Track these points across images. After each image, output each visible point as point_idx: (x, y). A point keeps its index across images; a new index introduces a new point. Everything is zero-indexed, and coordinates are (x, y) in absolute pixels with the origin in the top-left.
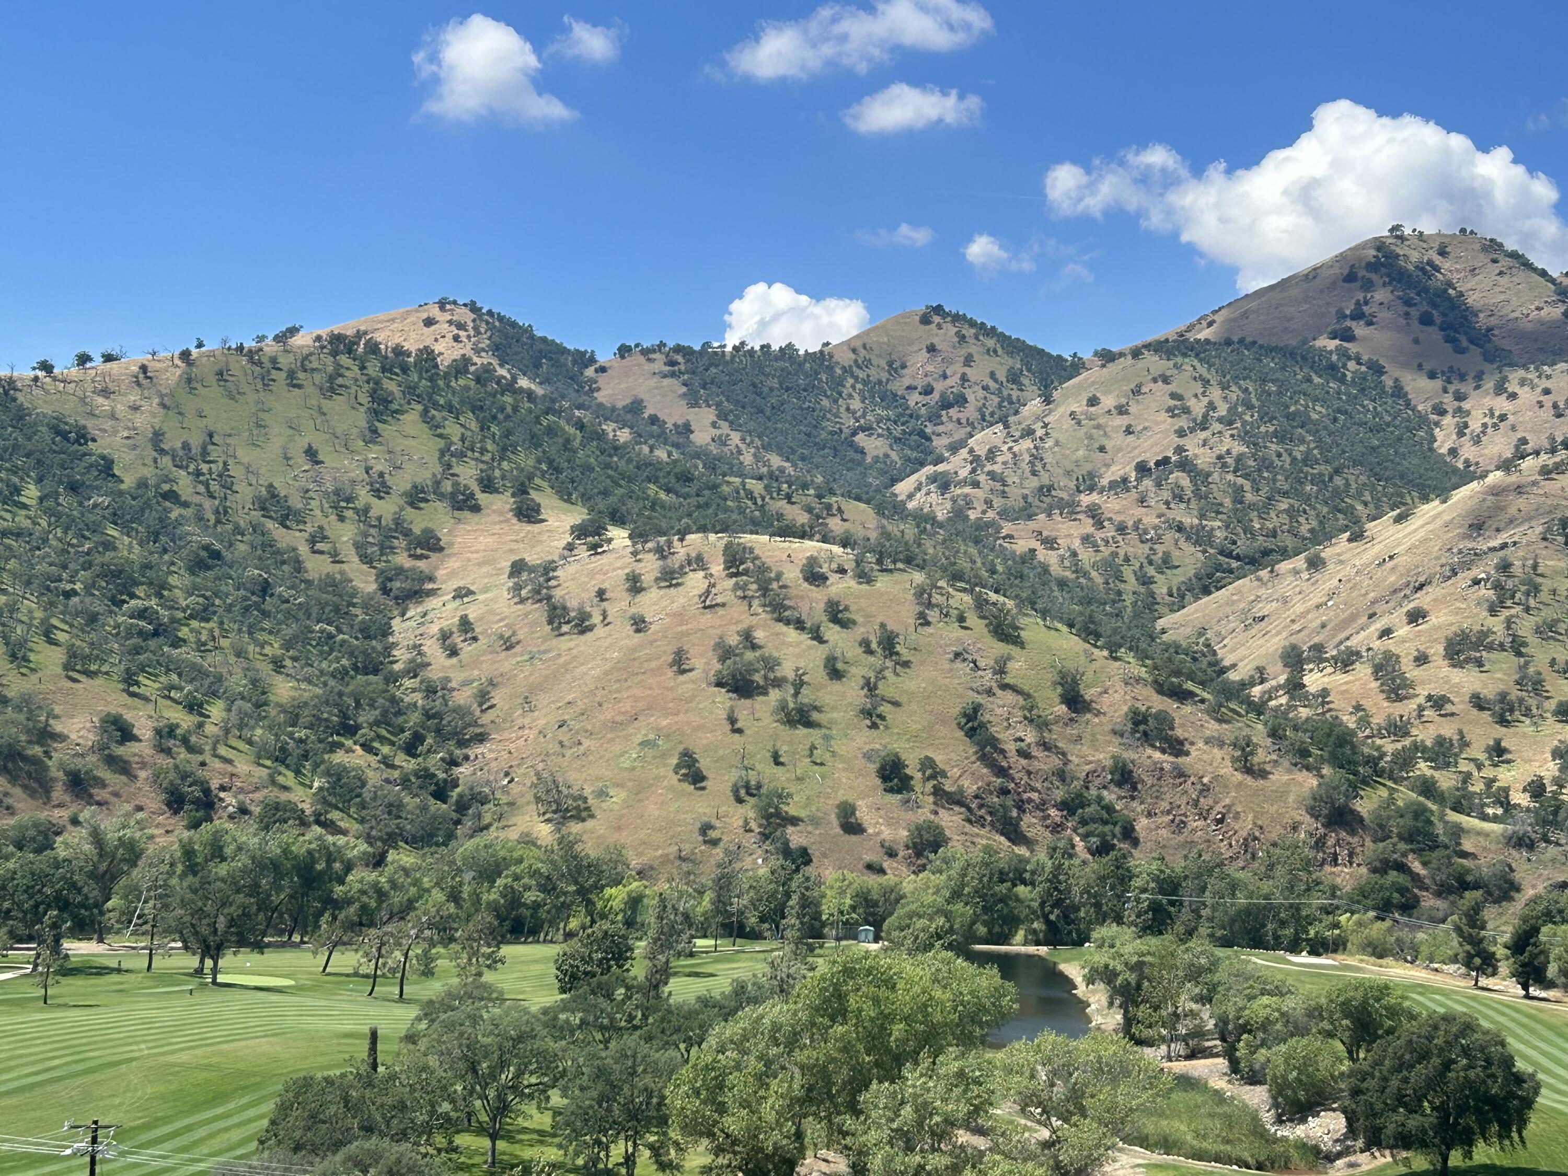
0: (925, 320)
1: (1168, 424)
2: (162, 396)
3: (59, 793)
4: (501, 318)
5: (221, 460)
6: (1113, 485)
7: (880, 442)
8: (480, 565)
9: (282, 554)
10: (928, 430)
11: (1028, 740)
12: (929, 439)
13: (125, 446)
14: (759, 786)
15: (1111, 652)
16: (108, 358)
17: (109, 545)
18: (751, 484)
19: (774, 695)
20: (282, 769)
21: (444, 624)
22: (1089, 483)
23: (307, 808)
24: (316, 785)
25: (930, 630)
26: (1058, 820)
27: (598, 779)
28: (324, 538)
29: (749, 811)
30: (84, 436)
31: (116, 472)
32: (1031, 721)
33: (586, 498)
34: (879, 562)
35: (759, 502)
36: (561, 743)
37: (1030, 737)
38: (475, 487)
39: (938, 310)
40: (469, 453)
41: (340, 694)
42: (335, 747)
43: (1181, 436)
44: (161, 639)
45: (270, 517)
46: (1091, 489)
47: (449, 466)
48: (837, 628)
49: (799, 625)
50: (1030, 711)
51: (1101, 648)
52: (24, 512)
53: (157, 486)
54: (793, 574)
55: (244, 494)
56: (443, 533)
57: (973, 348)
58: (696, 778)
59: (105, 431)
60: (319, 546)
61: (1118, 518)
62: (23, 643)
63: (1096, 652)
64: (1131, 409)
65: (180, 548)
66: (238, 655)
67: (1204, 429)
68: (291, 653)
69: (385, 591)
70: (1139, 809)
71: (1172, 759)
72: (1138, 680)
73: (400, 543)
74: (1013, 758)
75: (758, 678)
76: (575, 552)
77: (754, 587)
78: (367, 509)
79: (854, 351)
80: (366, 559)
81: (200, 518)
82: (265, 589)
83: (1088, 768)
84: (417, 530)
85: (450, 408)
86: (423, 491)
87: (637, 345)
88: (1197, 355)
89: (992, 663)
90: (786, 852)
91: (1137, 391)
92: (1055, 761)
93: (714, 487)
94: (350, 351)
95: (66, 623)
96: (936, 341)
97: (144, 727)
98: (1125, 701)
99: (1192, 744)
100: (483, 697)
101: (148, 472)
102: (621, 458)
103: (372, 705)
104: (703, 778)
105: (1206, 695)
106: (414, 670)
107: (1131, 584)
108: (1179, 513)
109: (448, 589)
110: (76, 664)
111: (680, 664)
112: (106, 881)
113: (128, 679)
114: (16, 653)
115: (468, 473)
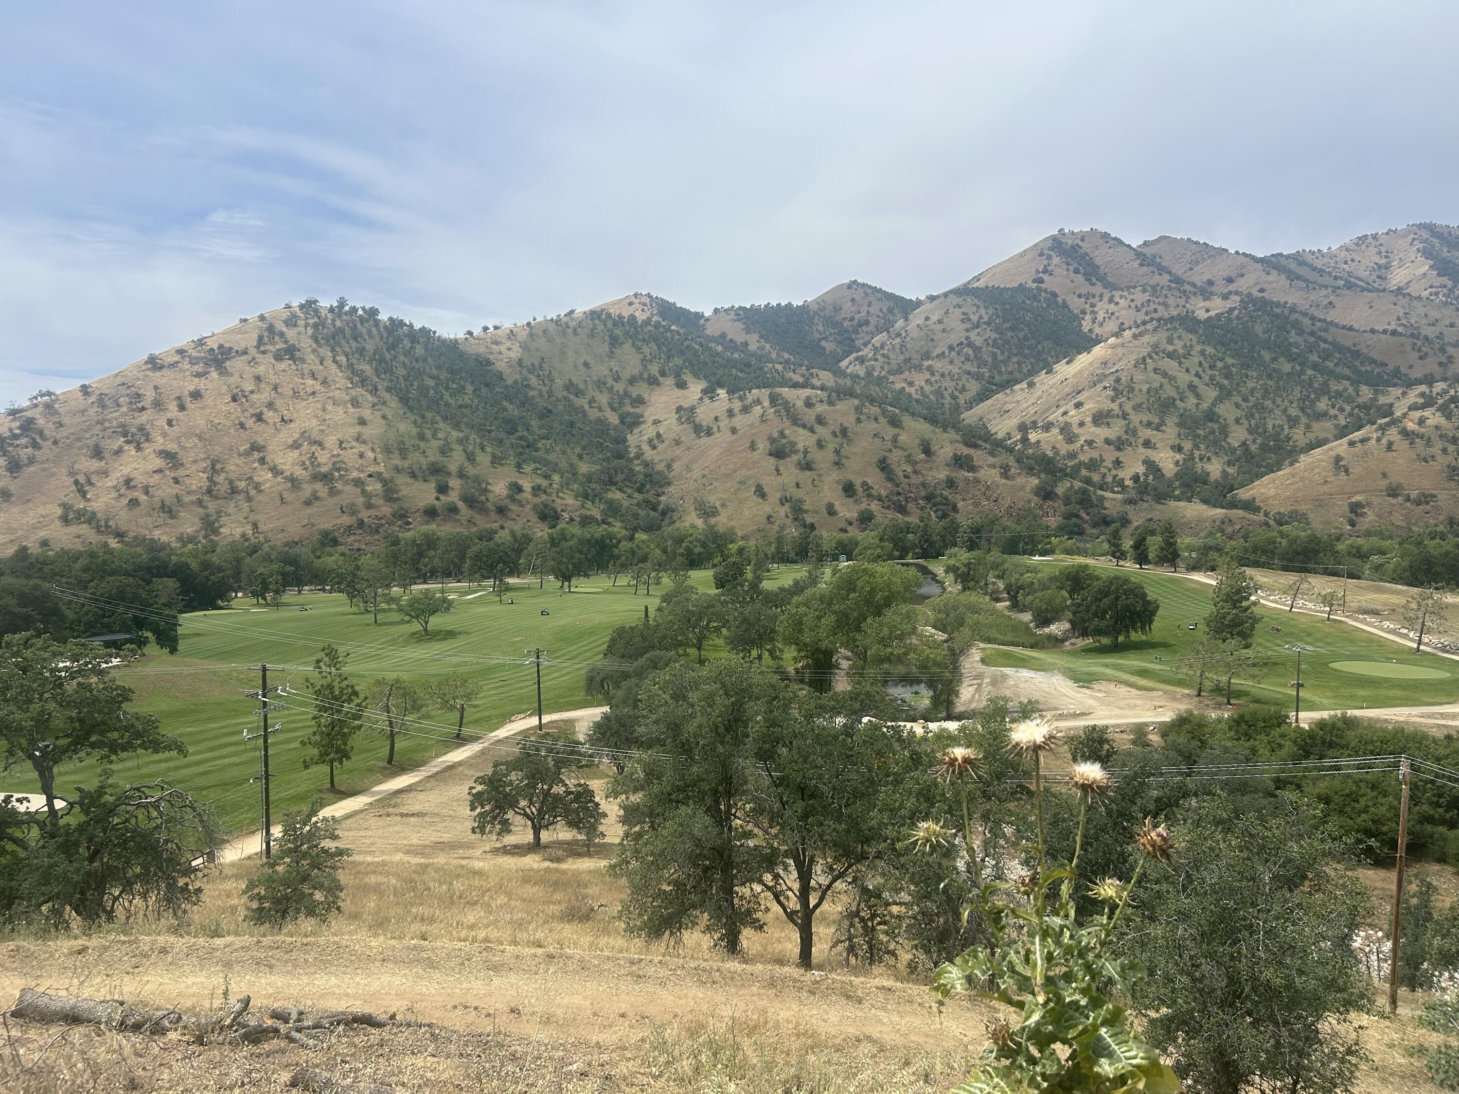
0: (849, 287)
1: (961, 326)
2: (520, 343)
3: (494, 516)
4: (663, 301)
5: (548, 369)
6: (938, 356)
7: (832, 344)
8: (663, 409)
9: (578, 409)
10: (853, 337)
11: (908, 471)
12: (854, 341)
13: (506, 366)
14: (791, 498)
15: (943, 429)
16: (496, 328)
17: (505, 409)
18: (777, 366)
19: (795, 458)
20: (587, 501)
21: (650, 436)
22: (927, 356)
23: (599, 517)
24: (601, 507)
25: (862, 425)
26: (923, 505)
27: (720, 499)
28: (595, 401)
29: (787, 508)
30: (489, 363)
31: (503, 377)
32: (909, 462)
33: (706, 377)
34: (838, 396)
35: (781, 374)
36: (704, 484)
37: (909, 469)
38: (657, 374)
39: (855, 282)
40: (654, 360)
41: (609, 468)
42: (608, 490)
43: (968, 332)
44: (531, 449)
45: (571, 393)
46: (928, 359)
47: (646, 366)
48: (821, 427)
49: (804, 426)
50: (909, 457)
51: (939, 428)
52: (467, 397)
53: (522, 382)
54: (800, 404)
55: (559, 382)
56: (645, 396)
57: (871, 299)
58: (763, 496)
59: (497, 360)
60: (593, 405)
61: (941, 371)
62: (473, 453)
63: (937, 430)
64: (944, 321)
65: (534, 409)
66: (563, 454)
67: (978, 328)
68: (586, 451)
69: (623, 422)
70: (959, 498)
71: (973, 475)
72: (956, 441)
73: (627, 401)
74: (902, 479)
75: (787, 450)
76: (704, 401)
77: (783, 411)
78: (612, 388)
79: (818, 304)
80: (613, 409)
81: (541, 395)
82: (572, 424)
83: (935, 481)
84: (634, 395)
85: (644, 340)
86: (635, 378)
87: (722, 308)
88: (973, 295)
89: (891, 438)
90: (805, 525)
91: (947, 313)
92: (921, 479)
93: (761, 369)
94: (599, 318)
95: (490, 443)
96: (854, 296)
97: (527, 486)
98: (951, 451)
99: (982, 467)
100: (669, 466)
101: (518, 377)
102: (719, 358)
103: (622, 473)
104: (766, 496)
105: (986, 446)
106: (639, 456)
107: (948, 400)
108: (968, 366)
109: (650, 420)
110: (496, 461)
111: (753, 447)
112: (519, 552)
113: (519, 466)
114: (470, 457)
115: (654, 369)
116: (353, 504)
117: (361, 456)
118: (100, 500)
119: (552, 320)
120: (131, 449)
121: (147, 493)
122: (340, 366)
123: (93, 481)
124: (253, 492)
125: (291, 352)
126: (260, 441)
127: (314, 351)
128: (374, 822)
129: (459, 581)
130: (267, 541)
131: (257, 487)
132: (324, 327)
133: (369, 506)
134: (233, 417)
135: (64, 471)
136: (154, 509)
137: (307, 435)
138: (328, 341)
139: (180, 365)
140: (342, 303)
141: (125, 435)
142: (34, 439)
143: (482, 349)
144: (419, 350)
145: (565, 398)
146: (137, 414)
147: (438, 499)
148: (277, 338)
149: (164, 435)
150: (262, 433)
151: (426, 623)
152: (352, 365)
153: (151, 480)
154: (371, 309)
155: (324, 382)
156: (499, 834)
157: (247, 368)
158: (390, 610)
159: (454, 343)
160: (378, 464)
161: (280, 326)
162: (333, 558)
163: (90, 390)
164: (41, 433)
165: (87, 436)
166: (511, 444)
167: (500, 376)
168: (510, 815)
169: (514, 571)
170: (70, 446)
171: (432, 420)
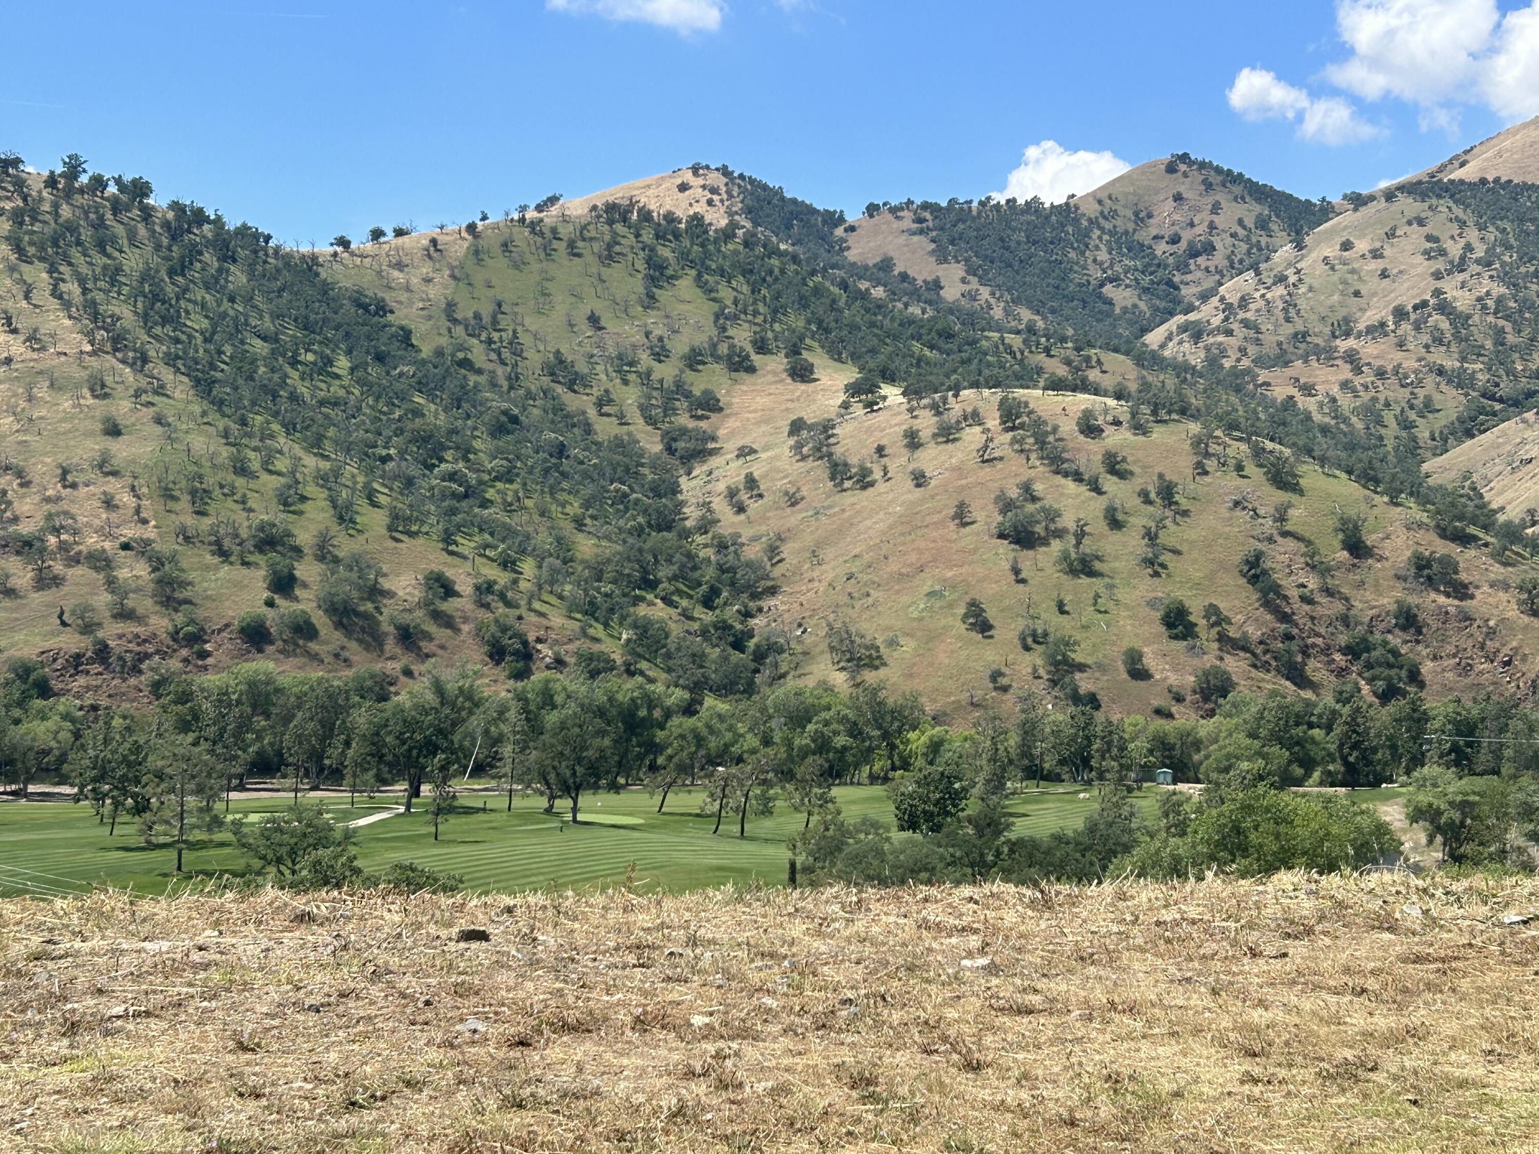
0: (1171, 168)
1: (1423, 267)
2: (452, 268)
3: (391, 646)
4: (752, 181)
5: (510, 329)
6: (1370, 330)
7: (1128, 293)
8: (758, 423)
9: (572, 417)
10: (1176, 279)
11: (1311, 586)
12: (1177, 288)
13: (420, 317)
14: (1046, 634)
15: (1392, 498)
16: (399, 233)
17: (417, 413)
18: (1009, 338)
19: (1056, 546)
20: (593, 622)
21: (731, 481)
22: (1345, 328)
23: (618, 658)
24: (624, 636)
25: (1207, 479)
26: (1343, 664)
27: (889, 628)
28: (610, 401)
29: (1037, 658)
30: (382, 308)
31: (414, 342)
32: (1313, 567)
33: (855, 357)
34: (1154, 413)
35: (1019, 356)
36: (850, 594)
37: (1313, 583)
38: (749, 348)
39: (1184, 158)
40: (743, 316)
41: (640, 550)
42: (639, 599)
43: (1438, 279)
44: (471, 501)
45: (559, 383)
46: (1347, 334)
47: (724, 329)
48: (1115, 479)
49: (1078, 477)
50: (1312, 558)
51: (1381, 494)
52: (337, 382)
53: (453, 355)
54: (1068, 428)
55: (534, 359)
56: (721, 394)
57: (1220, 196)
58: (984, 627)
59: (400, 303)
60: (606, 409)
61: (1377, 363)
62: (349, 506)
63: (1377, 498)
64: (1385, 253)
65: (481, 413)
66: (542, 514)
67: (1462, 271)
68: (591, 511)
69: (670, 450)
70: (1424, 653)
71: (1456, 602)
72: (1420, 525)
73: (682, 405)
74: (1296, 604)
75: (1039, 529)
76: (851, 410)
77: (1031, 440)
78: (649, 374)
79: (1100, 202)
80: (651, 421)
81: (494, 385)
82: (561, 450)
83: (1371, 613)
84: (697, 392)
85: (722, 272)
86: (700, 354)
87: (885, 204)
88: (1452, 197)
89: (1272, 511)
90: (1076, 698)
91: (1391, 235)
92: (1339, 607)
93: (973, 343)
94: (625, 220)
95: (385, 486)
96: (1182, 189)
97: (465, 585)
98: (1408, 547)
99: (1477, 587)
100: (773, 551)
101: (444, 341)
102: (885, 316)
103: (669, 561)
104: (990, 627)
105: (1489, 539)
106: (704, 527)
107: (1392, 430)
108: (1439, 357)
109: (731, 447)
110: (399, 525)
111: (962, 517)
113: (447, 539)
114: (344, 516)
115: (742, 335)
116: (88, 608)
117: (108, 502)
122: (67, 305)
127: (12, 269)
132: (34, 219)
133: (124, 614)
138: (42, 248)
140: (74, 168)
143: (368, 279)
144: (236, 277)
145: (546, 392)
147: (270, 603)
152: (94, 303)
154: (135, 182)
155: (32, 339)
159: (311, 263)
160: (145, 521)
162: (49, 724)
166: (432, 489)
167: (407, 339)
171: (262, 429)
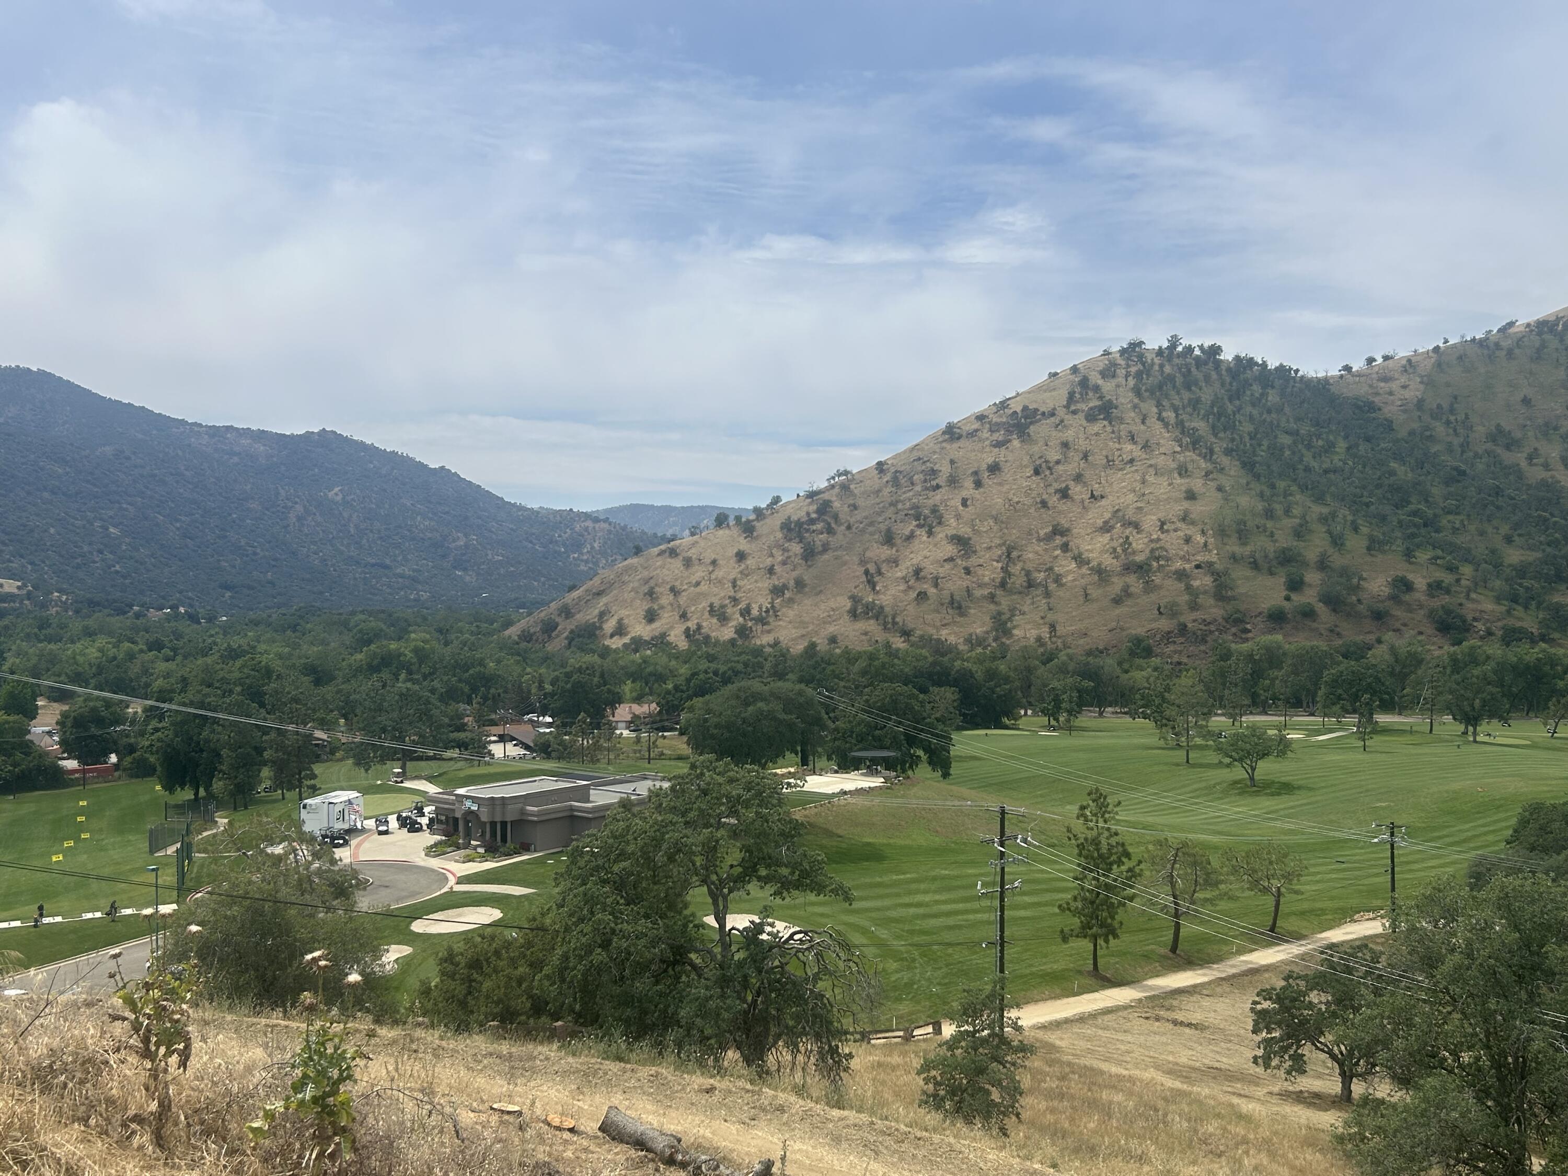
2: (1422, 377)
3: (1368, 624)
5: (1463, 413)
9: (1509, 468)
13: (1399, 411)
16: (1386, 358)
20: (1516, 606)
23: (1535, 631)
24: (1540, 616)
28: (1538, 455)
30: (1373, 408)
31: (1395, 427)
41: (1555, 557)
42: (1553, 591)
44: (1429, 528)
45: (1499, 446)
52: (1337, 457)
53: (1422, 433)
55: (1481, 431)
59: (1385, 403)
60: (1534, 461)
62: (1341, 536)
65: (1439, 470)
66: (1481, 535)
68: (1518, 531)
81: (1451, 451)
82: (1498, 492)
94: (1552, 331)
95: (1367, 522)
97: (1420, 582)
110: (1374, 546)
112: (1402, 678)
113: (1408, 555)
114: (1337, 542)
116: (1174, 604)
117: (1188, 540)
118: (889, 593)
119: (1474, 340)
120: (922, 533)
121: (936, 585)
122: (1166, 425)
123: (883, 570)
124: (1052, 586)
125: (1106, 411)
126: (1064, 523)
127: (1135, 407)
128: (1137, 1024)
129: (1312, 715)
130: (1066, 646)
131: (1058, 580)
132: (1148, 375)
133: (1195, 607)
134: (1034, 494)
135: (856, 559)
136: (942, 604)
137: (1120, 514)
138: (1153, 392)
139: (979, 433)
140: (1174, 341)
141: (917, 518)
142: (829, 524)
143: (1363, 390)
144: (1273, 397)
145: (1488, 453)
146: (932, 493)
147: (1288, 598)
148: (1091, 394)
149: (958, 517)
150: (1066, 513)
151: (1253, 769)
152: (1182, 422)
153: (941, 570)
154: (1212, 347)
155: (1146, 446)
156: (1289, 1073)
157: (1054, 434)
158: (1207, 747)
159: (1324, 384)
160: (1210, 551)
161: (1095, 378)
162: (1144, 673)
163: (885, 467)
164: (836, 517)
165: (880, 519)
166: (1400, 522)
167: (1389, 426)
168: (1307, 1050)
169: (1388, 706)
170: (863, 531)
171: (1285, 491)
